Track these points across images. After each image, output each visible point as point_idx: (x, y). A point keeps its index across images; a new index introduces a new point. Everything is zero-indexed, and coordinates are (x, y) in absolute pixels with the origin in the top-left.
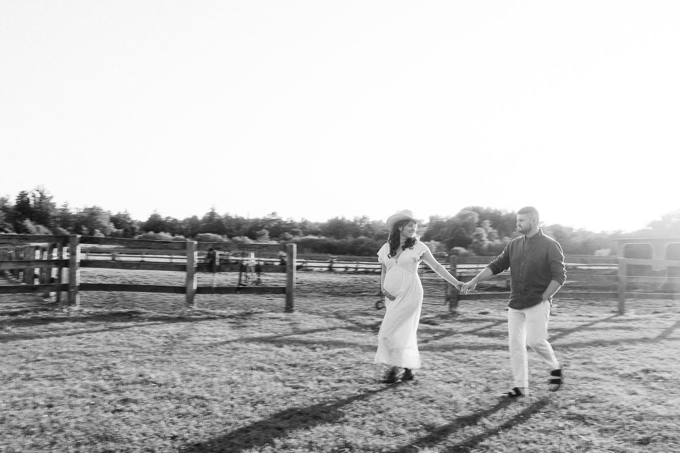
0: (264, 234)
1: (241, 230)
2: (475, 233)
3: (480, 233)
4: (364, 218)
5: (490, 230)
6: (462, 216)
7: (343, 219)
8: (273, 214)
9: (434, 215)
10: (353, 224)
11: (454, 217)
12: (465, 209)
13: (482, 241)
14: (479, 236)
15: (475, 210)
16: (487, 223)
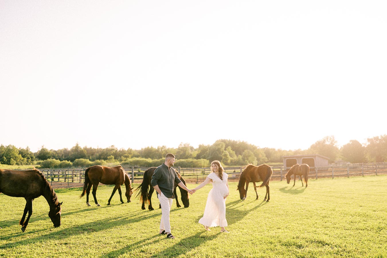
0: (112, 158)
1: (94, 156)
2: (223, 154)
3: (226, 154)
4: (163, 147)
5: (231, 152)
6: (216, 145)
7: (152, 148)
8: (112, 146)
9: (201, 144)
10: (158, 151)
11: (212, 146)
12: (218, 141)
13: (227, 158)
14: (226, 155)
15: (224, 141)
16: (230, 147)
